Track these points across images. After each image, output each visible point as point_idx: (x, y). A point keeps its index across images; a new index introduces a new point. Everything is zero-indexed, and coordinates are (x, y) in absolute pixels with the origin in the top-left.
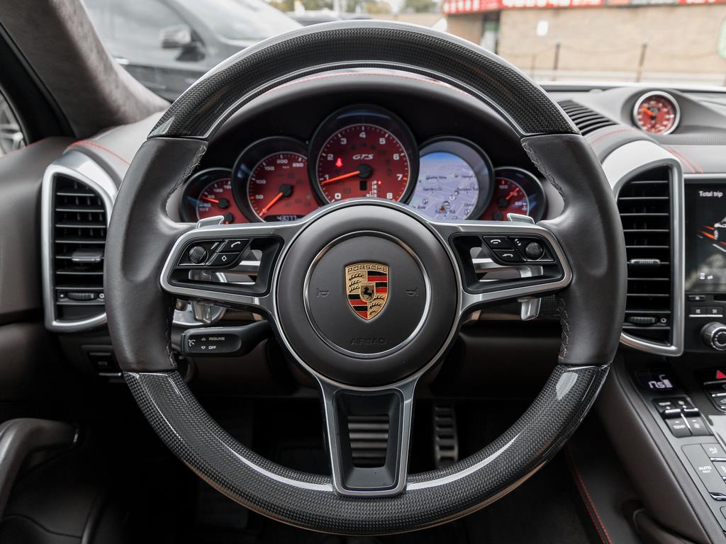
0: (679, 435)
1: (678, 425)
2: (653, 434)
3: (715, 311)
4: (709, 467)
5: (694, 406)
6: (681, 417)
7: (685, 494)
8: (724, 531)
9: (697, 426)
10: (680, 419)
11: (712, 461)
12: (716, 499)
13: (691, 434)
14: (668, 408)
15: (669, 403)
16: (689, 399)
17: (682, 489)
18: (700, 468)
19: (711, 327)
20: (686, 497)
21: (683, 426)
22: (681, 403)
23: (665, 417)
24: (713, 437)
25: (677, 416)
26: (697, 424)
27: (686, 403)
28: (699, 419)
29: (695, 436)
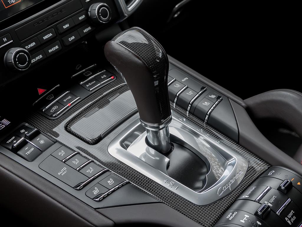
0: (32, 158)
1: (27, 151)
2: (13, 171)
3: (5, 40)
4: (65, 168)
5: (33, 128)
6: (28, 142)
7: (58, 202)
8: (95, 209)
9: (42, 142)
10: (28, 145)
11: (64, 162)
12: (80, 190)
13: (40, 151)
14: (15, 142)
15: (14, 138)
16: (27, 124)
17: (54, 199)
18: (59, 174)
19: (9, 54)
20: (60, 203)
21: (32, 149)
22: (23, 131)
23: (15, 150)
24: (57, 144)
25: (24, 144)
26: (41, 140)
27: (26, 129)
28: (41, 136)
29: (45, 151)
